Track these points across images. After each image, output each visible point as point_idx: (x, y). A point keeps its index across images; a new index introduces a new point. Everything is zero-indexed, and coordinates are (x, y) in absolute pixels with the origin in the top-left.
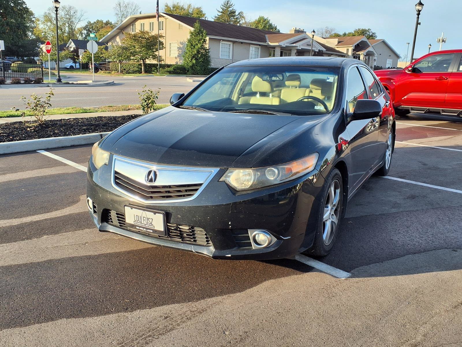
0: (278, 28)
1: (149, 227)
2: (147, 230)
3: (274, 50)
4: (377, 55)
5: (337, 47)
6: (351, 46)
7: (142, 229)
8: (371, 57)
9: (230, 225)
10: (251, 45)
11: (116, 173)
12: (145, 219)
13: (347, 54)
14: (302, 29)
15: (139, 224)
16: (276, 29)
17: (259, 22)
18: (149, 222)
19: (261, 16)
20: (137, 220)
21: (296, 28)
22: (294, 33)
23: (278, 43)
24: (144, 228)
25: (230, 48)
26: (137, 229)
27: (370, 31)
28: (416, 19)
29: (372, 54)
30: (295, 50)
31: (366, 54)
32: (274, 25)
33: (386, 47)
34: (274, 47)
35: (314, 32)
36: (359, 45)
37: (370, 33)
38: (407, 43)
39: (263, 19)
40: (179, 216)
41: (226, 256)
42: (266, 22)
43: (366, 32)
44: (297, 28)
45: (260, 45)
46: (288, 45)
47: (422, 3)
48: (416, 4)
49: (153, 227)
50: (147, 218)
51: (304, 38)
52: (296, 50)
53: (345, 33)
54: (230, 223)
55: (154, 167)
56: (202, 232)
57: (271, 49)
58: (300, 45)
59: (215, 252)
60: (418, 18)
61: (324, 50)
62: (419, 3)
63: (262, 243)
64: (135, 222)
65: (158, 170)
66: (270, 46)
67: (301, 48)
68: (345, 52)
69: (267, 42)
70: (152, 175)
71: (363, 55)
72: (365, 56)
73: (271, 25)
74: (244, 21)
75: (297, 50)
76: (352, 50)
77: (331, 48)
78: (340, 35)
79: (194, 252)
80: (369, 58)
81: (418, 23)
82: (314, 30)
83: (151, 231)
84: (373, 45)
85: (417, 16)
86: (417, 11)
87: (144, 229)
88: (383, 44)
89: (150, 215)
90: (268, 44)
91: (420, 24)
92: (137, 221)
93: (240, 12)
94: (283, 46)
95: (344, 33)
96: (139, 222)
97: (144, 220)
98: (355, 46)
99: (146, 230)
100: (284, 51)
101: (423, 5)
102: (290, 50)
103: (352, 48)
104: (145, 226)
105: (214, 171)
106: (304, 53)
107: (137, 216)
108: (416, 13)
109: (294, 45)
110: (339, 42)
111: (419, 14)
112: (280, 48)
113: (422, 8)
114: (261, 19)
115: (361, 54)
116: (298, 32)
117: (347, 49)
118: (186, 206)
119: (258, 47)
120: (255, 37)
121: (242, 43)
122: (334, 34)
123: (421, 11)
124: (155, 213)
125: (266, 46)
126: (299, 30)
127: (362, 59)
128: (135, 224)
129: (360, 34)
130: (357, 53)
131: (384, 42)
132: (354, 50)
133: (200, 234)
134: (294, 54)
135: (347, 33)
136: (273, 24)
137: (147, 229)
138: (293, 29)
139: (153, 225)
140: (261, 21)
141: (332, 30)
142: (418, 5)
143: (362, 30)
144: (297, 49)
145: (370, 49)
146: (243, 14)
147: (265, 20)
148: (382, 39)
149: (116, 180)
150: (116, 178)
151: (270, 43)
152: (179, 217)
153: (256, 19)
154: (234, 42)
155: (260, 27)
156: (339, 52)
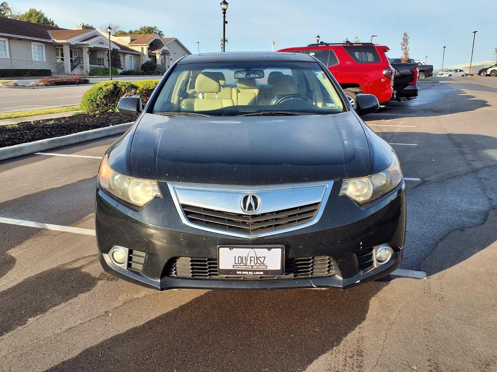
0: (55, 23)
1: (258, 268)
2: (255, 273)
3: (61, 48)
4: (172, 54)
5: (131, 46)
6: (146, 44)
7: (247, 273)
8: (166, 56)
9: (361, 246)
10: (32, 42)
11: (183, 206)
12: (252, 259)
13: (142, 52)
14: (90, 25)
15: (243, 267)
16: (53, 24)
17: (30, 15)
18: (259, 261)
19: (32, 9)
20: (240, 263)
21: (83, 24)
22: (82, 29)
23: (66, 40)
24: (249, 271)
25: (5, 46)
26: (239, 274)
27: (156, 29)
28: (223, 18)
29: (167, 53)
30: (86, 48)
31: (161, 53)
32: (50, 19)
33: (179, 46)
34: (61, 45)
35: (110, 28)
36: (153, 44)
37: (157, 31)
38: (197, 42)
39: (35, 13)
40: (301, 246)
41: (356, 282)
42: (39, 15)
43: (153, 30)
44: (85, 24)
45: (43, 42)
46: (78, 42)
47: (226, 2)
48: (221, 3)
49: (266, 267)
50: (257, 257)
51: (95, 36)
52: (88, 49)
53: (131, 31)
54: (361, 244)
55: (249, 191)
56: (323, 261)
57: (58, 47)
58: (92, 43)
59: (343, 281)
60: (224, 16)
61: (119, 48)
62: (223, 2)
63: (383, 259)
64: (234, 267)
65: (258, 194)
66: (57, 44)
67: (94, 46)
68: (140, 51)
69: (51, 39)
70: (250, 200)
71: (159, 54)
72: (161, 55)
73: (46, 20)
74: (9, 14)
75: (90, 48)
76: (147, 49)
77: (124, 46)
78: (126, 33)
79: (315, 286)
80: (165, 58)
81: (225, 22)
82: (109, 26)
83: (262, 273)
84: (167, 43)
85: (223, 15)
86: (222, 9)
87: (250, 273)
88: (176, 42)
89: (261, 252)
90: (54, 41)
91: (226, 22)
92: (238, 264)
93: (4, 3)
94: (72, 44)
95: (129, 31)
96: (243, 265)
97: (251, 261)
98: (150, 44)
99: (253, 273)
100: (74, 50)
101: (228, 4)
102: (81, 49)
103: (147, 46)
104: (252, 268)
105: (329, 185)
106: (96, 51)
107: (240, 258)
108: (222, 11)
109: (85, 42)
110: (132, 40)
111: (224, 13)
112: (69, 46)
113: (227, 7)
114: (33, 12)
115: (157, 53)
116: (87, 28)
117: (142, 48)
118: (309, 233)
119: (42, 44)
120: (36, 33)
121: (20, 39)
122: (119, 31)
123: (226, 10)
124: (269, 249)
125: (52, 43)
126: (88, 26)
127: (159, 59)
128: (236, 268)
129: (147, 33)
130: (152, 52)
131: (176, 41)
132: (149, 49)
133: (322, 263)
134: (87, 53)
135: (133, 31)
136: (48, 18)
137: (253, 271)
138: (80, 25)
139: (265, 264)
140: (33, 15)
141: (116, 27)
142: (224, 4)
143: (148, 28)
144: (88, 47)
145: (165, 48)
146: (8, 5)
147: (38, 13)
148: (174, 38)
149: (188, 216)
150: (186, 213)
151: (55, 40)
152: (300, 248)
153: (26, 12)
154: (10, 39)
155: (33, 21)
156: (132, 50)
